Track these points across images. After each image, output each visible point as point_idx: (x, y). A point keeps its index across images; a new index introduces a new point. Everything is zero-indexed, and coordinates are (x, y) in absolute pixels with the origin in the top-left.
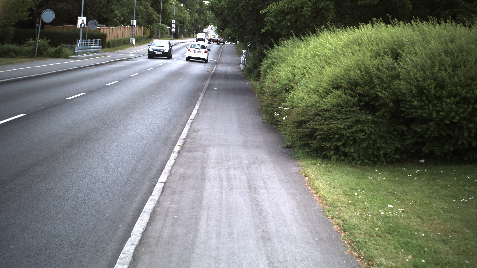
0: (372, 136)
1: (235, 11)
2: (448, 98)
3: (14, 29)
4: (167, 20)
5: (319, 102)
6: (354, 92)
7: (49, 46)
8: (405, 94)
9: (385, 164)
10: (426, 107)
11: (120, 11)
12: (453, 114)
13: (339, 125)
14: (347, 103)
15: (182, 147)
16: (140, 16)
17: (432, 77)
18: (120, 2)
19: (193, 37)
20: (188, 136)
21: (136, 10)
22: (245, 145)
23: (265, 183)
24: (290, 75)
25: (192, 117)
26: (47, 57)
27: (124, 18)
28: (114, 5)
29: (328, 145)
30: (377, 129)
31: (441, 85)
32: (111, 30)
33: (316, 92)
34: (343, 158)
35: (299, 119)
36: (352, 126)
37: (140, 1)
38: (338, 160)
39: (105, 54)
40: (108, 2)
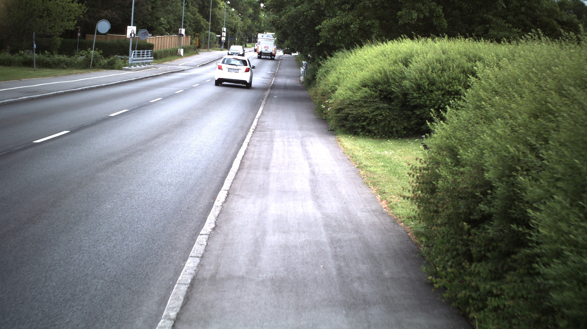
0: (388, 118)
1: (294, 25)
2: (437, 91)
3: (60, 40)
4: (216, 28)
5: (352, 96)
6: (376, 89)
7: (101, 57)
8: (409, 89)
10: (423, 98)
11: (165, 19)
12: (440, 101)
13: (365, 110)
14: (371, 96)
15: (255, 130)
16: (188, 23)
17: (427, 77)
18: (165, 8)
19: (246, 46)
20: (258, 124)
21: (184, 18)
22: (301, 129)
23: (312, 143)
24: (336, 80)
25: (259, 115)
27: (171, 27)
28: (159, 12)
29: (357, 124)
30: (391, 113)
31: (432, 83)
32: (157, 40)
33: (350, 89)
34: (367, 134)
35: (338, 107)
36: (374, 111)
37: (187, 6)
38: (364, 136)
39: (156, 66)
40: (153, 8)
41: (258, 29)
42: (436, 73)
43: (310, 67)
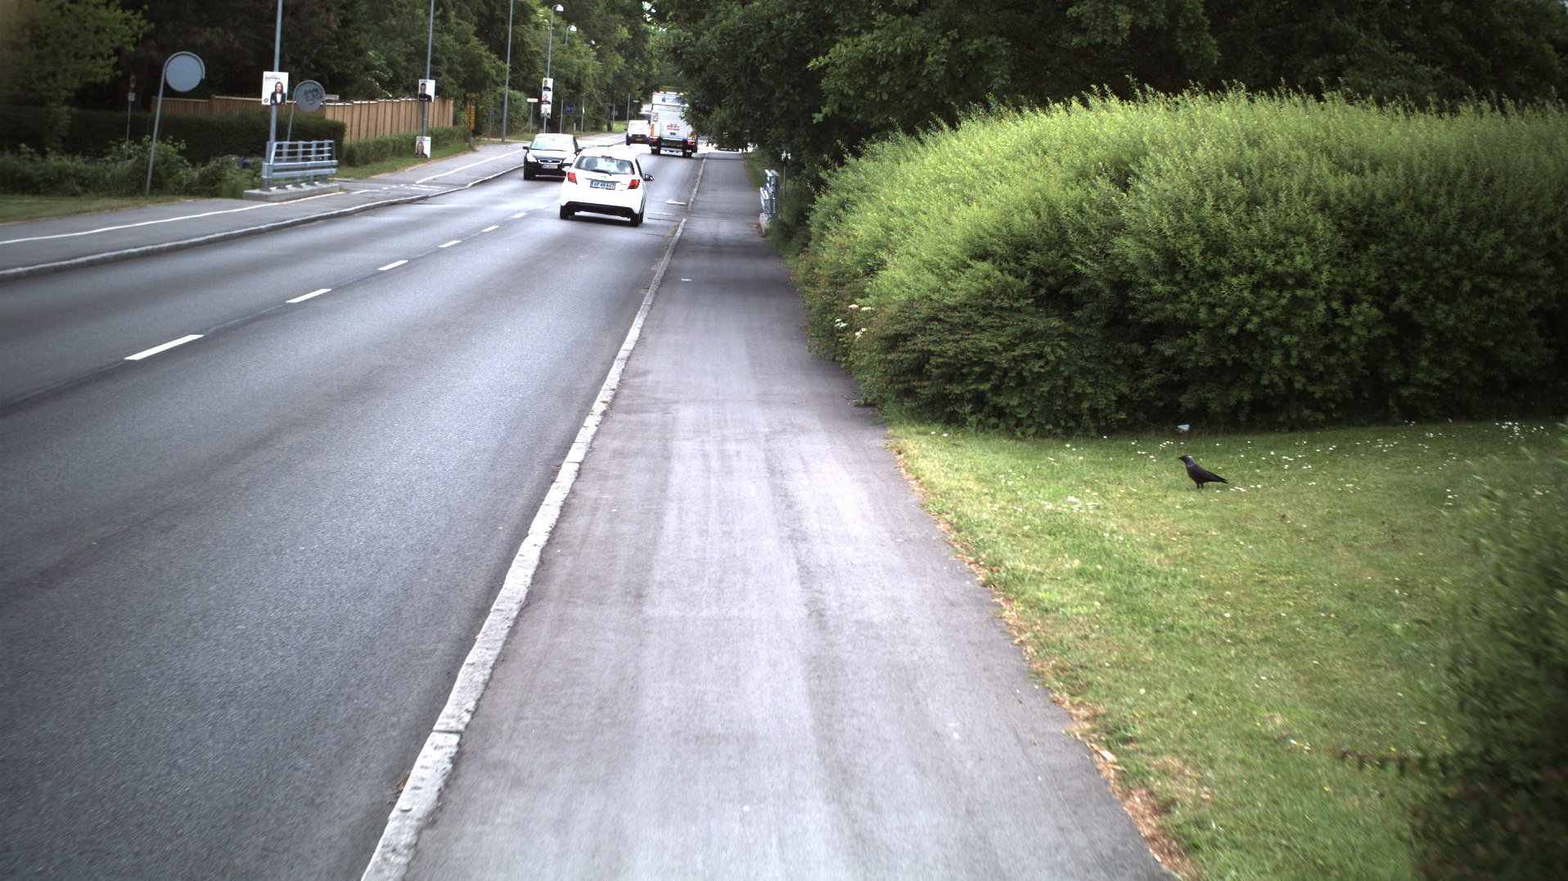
0: (1062, 369)
2: (1235, 275)
3: (69, 112)
4: (525, 79)
5: (939, 290)
6: (1022, 265)
7: (182, 162)
8: (1137, 269)
9: (1094, 434)
10: (1185, 298)
11: (381, 52)
12: (1246, 311)
13: (984, 342)
14: (1004, 291)
15: (611, 405)
16: (446, 67)
17: (1199, 226)
18: (381, 24)
19: (610, 129)
20: (622, 383)
21: (434, 49)
22: (765, 400)
23: (804, 463)
24: (879, 232)
25: (628, 345)
26: (179, 195)
27: (396, 74)
28: (363, 34)
29: (958, 390)
30: (1073, 351)
31: (1217, 246)
32: (357, 110)
33: (932, 267)
34: (993, 420)
35: (890, 332)
36: (1015, 345)
37: (443, 18)
38: (982, 426)
39: (346, 186)
40: (345, 23)
41: (643, 83)
42: (1229, 212)
43: (788, 185)
